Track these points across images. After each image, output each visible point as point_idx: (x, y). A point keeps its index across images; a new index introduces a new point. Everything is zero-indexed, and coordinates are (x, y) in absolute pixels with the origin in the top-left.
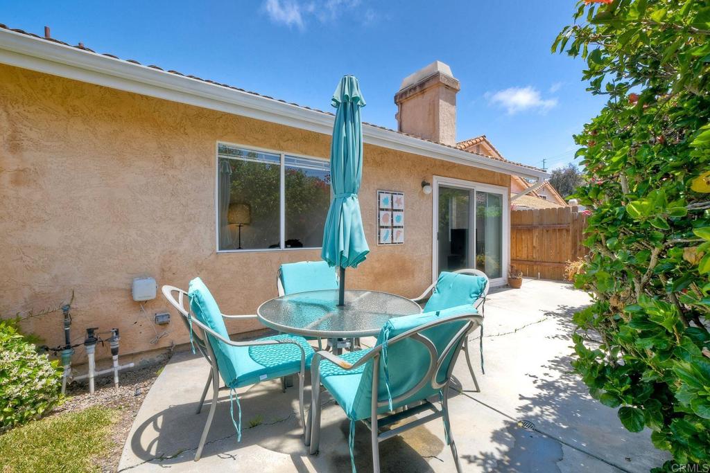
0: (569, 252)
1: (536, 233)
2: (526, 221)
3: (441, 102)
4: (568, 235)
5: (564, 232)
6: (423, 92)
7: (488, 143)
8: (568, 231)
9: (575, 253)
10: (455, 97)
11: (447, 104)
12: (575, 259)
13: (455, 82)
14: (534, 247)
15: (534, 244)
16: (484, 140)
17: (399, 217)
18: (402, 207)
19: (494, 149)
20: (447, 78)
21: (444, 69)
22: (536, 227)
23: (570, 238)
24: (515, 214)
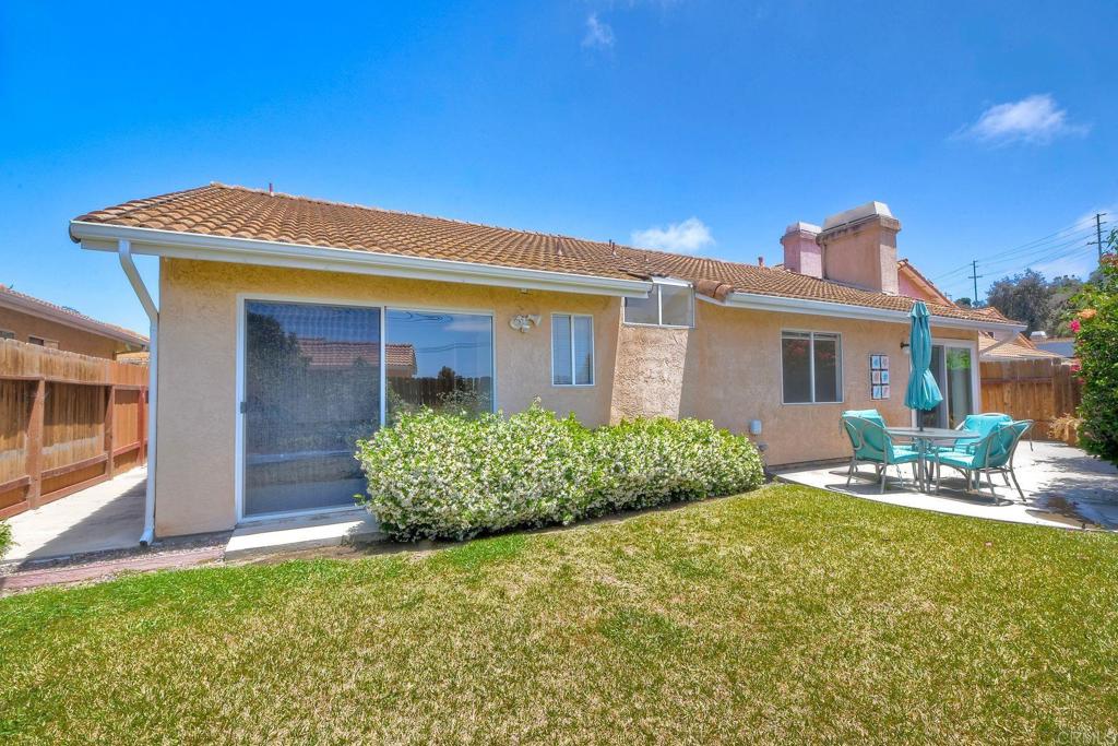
0: (1053, 409)
1: (1007, 388)
2: (993, 374)
3: (882, 246)
4: (1050, 389)
5: (1045, 387)
6: (856, 234)
7: (911, 268)
8: (1049, 385)
9: (1061, 408)
10: (895, 238)
11: (888, 247)
12: (1060, 414)
13: (896, 222)
14: (1005, 404)
15: (1006, 401)
16: (906, 265)
17: (885, 376)
18: (887, 367)
19: (919, 275)
20: (888, 220)
21: (882, 209)
22: (1007, 381)
23: (1053, 393)
24: (983, 366)
